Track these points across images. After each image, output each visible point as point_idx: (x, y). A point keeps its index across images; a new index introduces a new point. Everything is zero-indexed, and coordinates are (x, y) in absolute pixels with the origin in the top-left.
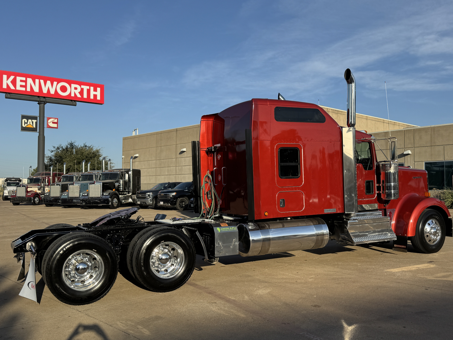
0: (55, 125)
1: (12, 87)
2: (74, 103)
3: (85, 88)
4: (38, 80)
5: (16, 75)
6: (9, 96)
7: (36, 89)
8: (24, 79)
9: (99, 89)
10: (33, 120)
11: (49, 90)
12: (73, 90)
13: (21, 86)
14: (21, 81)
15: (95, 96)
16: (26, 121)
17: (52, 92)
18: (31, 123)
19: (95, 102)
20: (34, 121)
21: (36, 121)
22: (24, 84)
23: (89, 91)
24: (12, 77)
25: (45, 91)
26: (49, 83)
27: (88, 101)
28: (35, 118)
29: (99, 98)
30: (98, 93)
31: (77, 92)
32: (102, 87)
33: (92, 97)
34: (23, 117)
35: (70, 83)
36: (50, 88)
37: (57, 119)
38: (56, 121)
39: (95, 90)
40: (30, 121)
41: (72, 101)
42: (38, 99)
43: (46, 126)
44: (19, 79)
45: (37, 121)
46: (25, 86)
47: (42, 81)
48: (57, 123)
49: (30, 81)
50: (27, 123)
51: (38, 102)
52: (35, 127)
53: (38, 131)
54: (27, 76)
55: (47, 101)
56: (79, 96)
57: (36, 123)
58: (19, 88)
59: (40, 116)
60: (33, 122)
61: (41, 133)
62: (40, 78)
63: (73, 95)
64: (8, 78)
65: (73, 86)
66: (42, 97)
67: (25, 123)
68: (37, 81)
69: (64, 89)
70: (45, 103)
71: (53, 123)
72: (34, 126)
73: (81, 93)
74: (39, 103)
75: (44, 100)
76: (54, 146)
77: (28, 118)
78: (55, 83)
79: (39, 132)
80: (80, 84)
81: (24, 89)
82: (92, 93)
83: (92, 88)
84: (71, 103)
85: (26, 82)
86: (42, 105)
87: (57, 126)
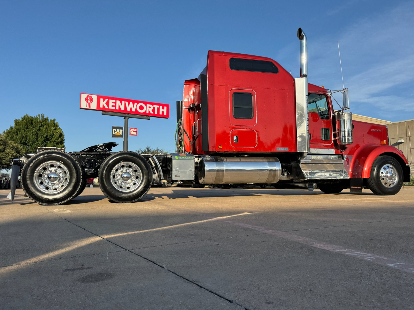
0: (135, 133)
1: (106, 107)
2: (148, 118)
3: (156, 107)
5: (109, 98)
6: (104, 113)
7: (123, 108)
8: (114, 101)
9: (165, 108)
10: (120, 130)
11: (131, 109)
12: (148, 108)
13: (113, 106)
14: (113, 103)
15: (163, 112)
16: (115, 131)
17: (134, 110)
18: (119, 132)
19: (163, 116)
20: (121, 130)
21: (122, 130)
22: (114, 104)
23: (158, 109)
24: (106, 100)
25: (129, 109)
26: (131, 103)
27: (158, 116)
28: (122, 128)
29: (165, 114)
30: (165, 110)
31: (151, 110)
32: (168, 106)
33: (161, 113)
34: (114, 128)
35: (146, 103)
36: (132, 107)
37: (137, 129)
38: (136, 130)
39: (163, 108)
40: (118, 130)
42: (124, 115)
43: (129, 134)
44: (111, 101)
46: (115, 106)
47: (127, 103)
48: (136, 132)
49: (118, 102)
50: (116, 132)
51: (124, 117)
52: (121, 135)
53: (123, 137)
54: (116, 99)
55: (130, 116)
56: (152, 112)
57: (122, 132)
58: (111, 107)
59: (125, 127)
60: (120, 131)
61: (126, 139)
62: (125, 100)
63: (147, 112)
64: (104, 101)
65: (148, 105)
66: (127, 113)
67: (115, 132)
68: (123, 102)
69: (141, 108)
70: (129, 118)
71: (134, 132)
72: (121, 134)
73: (154, 110)
74: (124, 118)
75: (128, 115)
76: (136, 150)
77: (116, 128)
78: (136, 104)
79: (124, 138)
80: (153, 104)
81: (114, 108)
82: (161, 110)
83: (161, 107)
84: (146, 117)
85: (115, 103)
86: (127, 119)
87: (137, 134)
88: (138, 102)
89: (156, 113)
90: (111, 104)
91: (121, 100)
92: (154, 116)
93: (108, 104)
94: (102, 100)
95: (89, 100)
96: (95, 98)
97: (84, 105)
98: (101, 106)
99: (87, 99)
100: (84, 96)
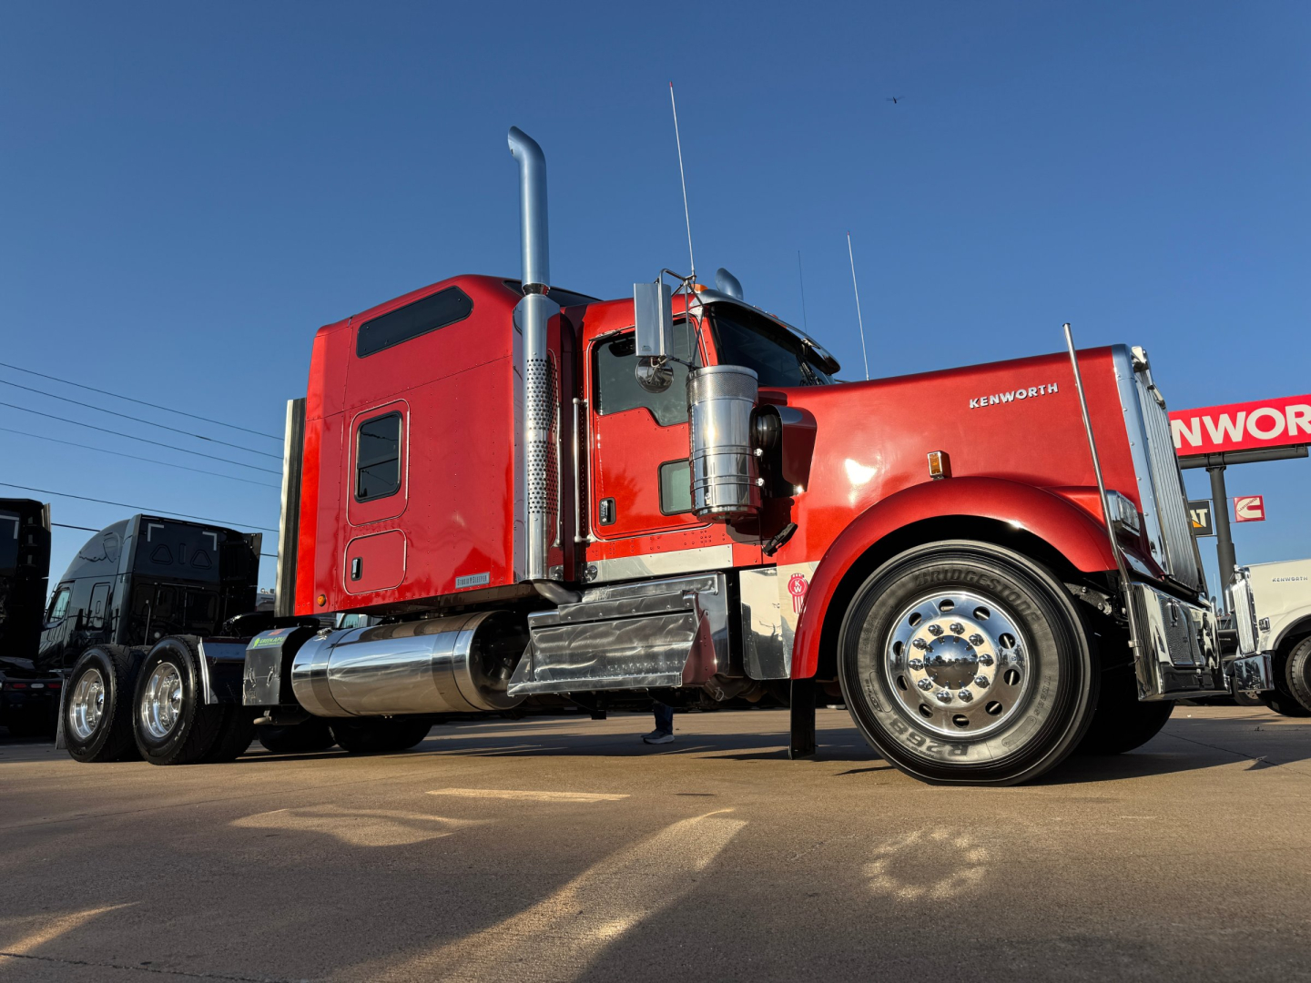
0: (1257, 514)
2: (1301, 451)
4: (1198, 419)
10: (1198, 511)
11: (1226, 435)
17: (1237, 436)
18: (1195, 518)
20: (1202, 512)
21: (1206, 511)
25: (1217, 438)
28: (1204, 505)
35: (1281, 405)
37: (1261, 498)
38: (1257, 502)
41: (1293, 446)
42: (1205, 461)
43: (1232, 518)
45: (1209, 511)
47: (1208, 420)
48: (1260, 507)
51: (1204, 468)
52: (1205, 525)
53: (1214, 532)
57: (1207, 515)
59: (1214, 499)
60: (1198, 515)
61: (1223, 537)
62: (1200, 413)
63: (1293, 432)
65: (1291, 410)
66: (1214, 454)
68: (1195, 422)
70: (1222, 467)
71: (1251, 508)
72: (1204, 523)
74: (1207, 470)
75: (1219, 459)
78: (1241, 416)
79: (1218, 536)
84: (1292, 451)
86: (1216, 471)
87: (1263, 514)
88: (1249, 408)
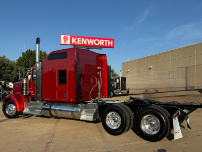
1: (76, 43)
3: (106, 41)
5: (78, 37)
7: (86, 43)
9: (112, 41)
12: (101, 42)
15: (110, 44)
19: (110, 47)
23: (107, 42)
24: (76, 38)
26: (91, 40)
27: (107, 47)
29: (112, 45)
30: (112, 43)
31: (103, 43)
32: (113, 40)
33: (109, 45)
36: (91, 42)
39: (110, 42)
44: (78, 39)
46: (81, 42)
49: (83, 39)
54: (82, 37)
55: (90, 48)
56: (103, 45)
58: (78, 43)
69: (97, 42)
73: (104, 43)
80: (104, 39)
82: (109, 43)
83: (109, 41)
85: (81, 40)
89: (106, 45)
90: (78, 41)
91: (84, 38)
92: (105, 47)
93: (77, 40)
94: (73, 38)
95: (65, 39)
96: (69, 37)
97: (63, 42)
98: (73, 42)
99: (64, 38)
100: (62, 37)
